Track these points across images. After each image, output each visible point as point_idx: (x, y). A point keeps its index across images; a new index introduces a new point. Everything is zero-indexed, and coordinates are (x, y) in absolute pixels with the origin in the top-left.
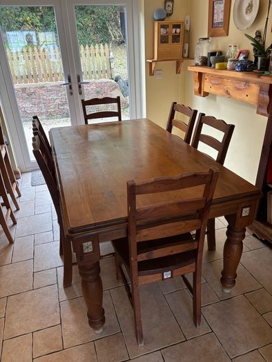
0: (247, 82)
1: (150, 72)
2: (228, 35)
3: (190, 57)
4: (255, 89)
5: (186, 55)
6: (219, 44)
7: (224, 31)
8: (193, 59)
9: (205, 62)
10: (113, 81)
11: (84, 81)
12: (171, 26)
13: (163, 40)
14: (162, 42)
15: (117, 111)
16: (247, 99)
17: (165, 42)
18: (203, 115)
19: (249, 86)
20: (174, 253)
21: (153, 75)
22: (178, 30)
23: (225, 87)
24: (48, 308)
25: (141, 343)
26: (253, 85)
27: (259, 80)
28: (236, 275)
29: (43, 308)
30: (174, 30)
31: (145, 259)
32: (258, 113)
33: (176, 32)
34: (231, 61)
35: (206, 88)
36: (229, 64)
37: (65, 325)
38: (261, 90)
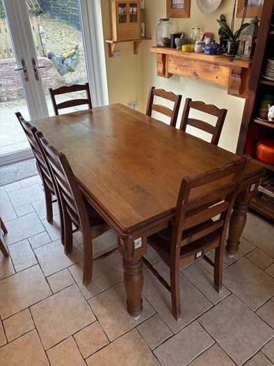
0: (216, 64)
1: (110, 53)
2: (189, 17)
3: (147, 37)
4: (225, 71)
5: (143, 35)
6: (180, 25)
7: (185, 13)
8: (151, 39)
9: (168, 43)
10: (47, 59)
11: (40, 65)
12: (128, 5)
13: (122, 19)
14: (120, 22)
15: (86, 98)
16: (217, 81)
17: (123, 22)
18: (189, 100)
19: (218, 68)
20: (208, 233)
21: (112, 56)
22: (135, 9)
23: (192, 69)
24: (78, 308)
25: (179, 318)
26: (223, 68)
27: (231, 63)
28: (239, 243)
29: (73, 309)
30: (131, 9)
31: (186, 243)
32: (229, 93)
33: (133, 12)
34: (199, 44)
35: (170, 70)
36: (196, 47)
37: (102, 320)
38: (233, 72)
